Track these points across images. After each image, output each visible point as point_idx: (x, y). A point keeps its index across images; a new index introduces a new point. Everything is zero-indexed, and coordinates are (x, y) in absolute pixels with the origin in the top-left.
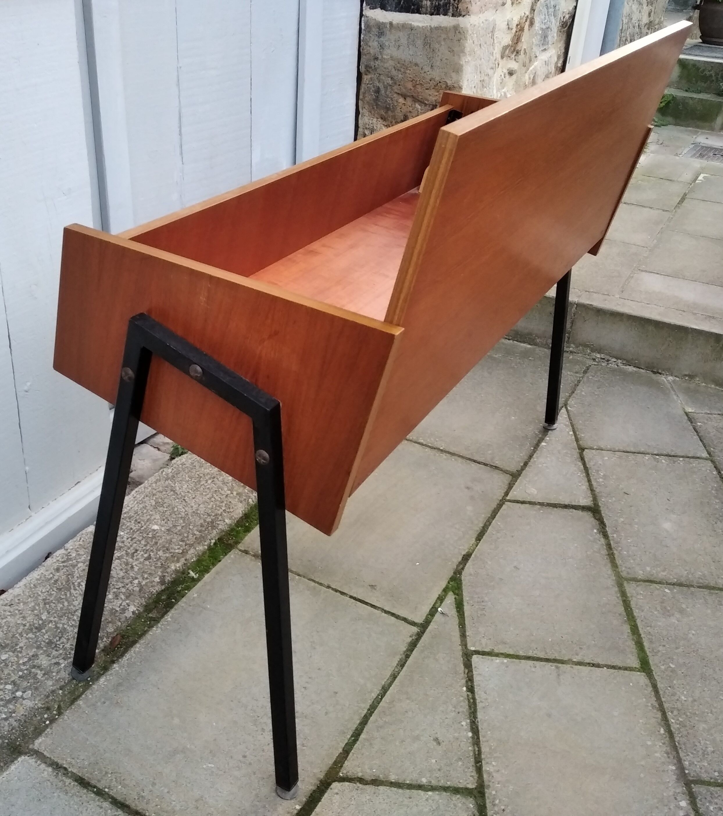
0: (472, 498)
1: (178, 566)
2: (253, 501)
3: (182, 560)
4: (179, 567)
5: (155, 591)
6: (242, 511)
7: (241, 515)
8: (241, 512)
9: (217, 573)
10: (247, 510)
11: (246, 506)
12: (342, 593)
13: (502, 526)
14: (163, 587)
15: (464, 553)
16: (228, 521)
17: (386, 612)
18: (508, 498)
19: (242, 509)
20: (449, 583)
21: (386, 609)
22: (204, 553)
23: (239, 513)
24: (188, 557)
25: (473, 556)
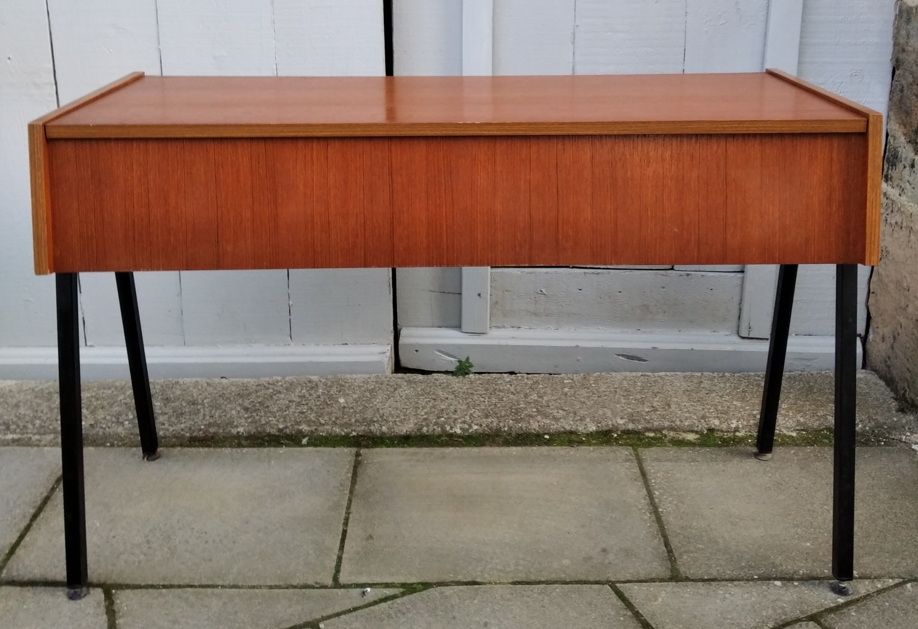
0: (589, 559)
1: (305, 428)
2: (427, 431)
3: (313, 428)
4: (305, 430)
5: (268, 431)
6: (407, 431)
7: (402, 433)
8: (405, 431)
9: (317, 452)
10: (414, 433)
11: (415, 430)
12: (346, 524)
13: (554, 594)
14: (277, 434)
15: (478, 580)
16: (384, 429)
17: (340, 559)
18: (618, 585)
19: (408, 429)
20: (418, 583)
21: (344, 556)
22: (337, 436)
23: (402, 430)
24: (320, 428)
25: (476, 586)
